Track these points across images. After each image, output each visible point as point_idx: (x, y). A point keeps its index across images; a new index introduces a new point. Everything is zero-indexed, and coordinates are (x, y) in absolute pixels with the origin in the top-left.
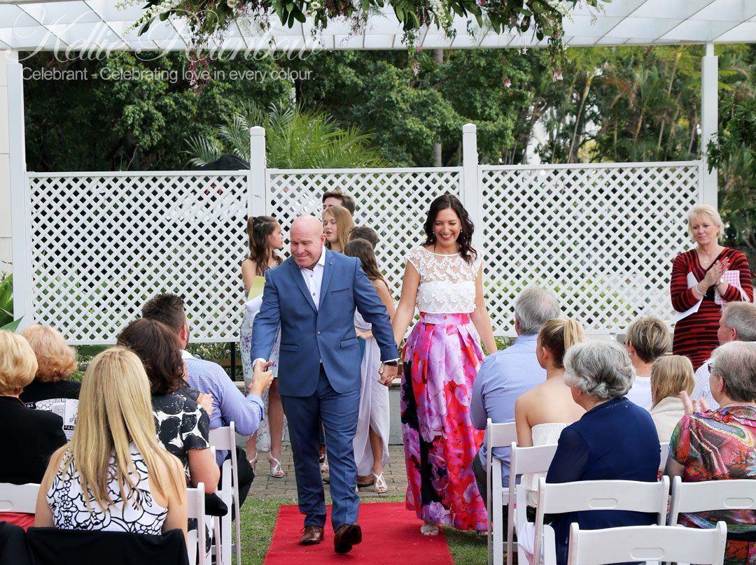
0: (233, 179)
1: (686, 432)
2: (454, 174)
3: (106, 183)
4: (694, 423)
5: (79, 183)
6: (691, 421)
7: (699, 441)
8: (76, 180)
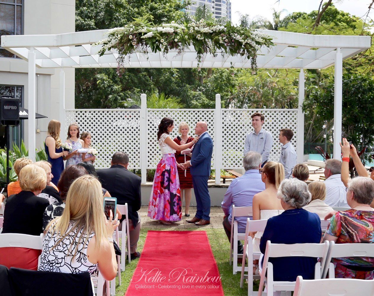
0: (135, 112)
1: (339, 223)
2: (212, 112)
3: (91, 113)
4: (343, 218)
5: (82, 113)
6: (341, 217)
7: (346, 227)
8: (81, 112)
